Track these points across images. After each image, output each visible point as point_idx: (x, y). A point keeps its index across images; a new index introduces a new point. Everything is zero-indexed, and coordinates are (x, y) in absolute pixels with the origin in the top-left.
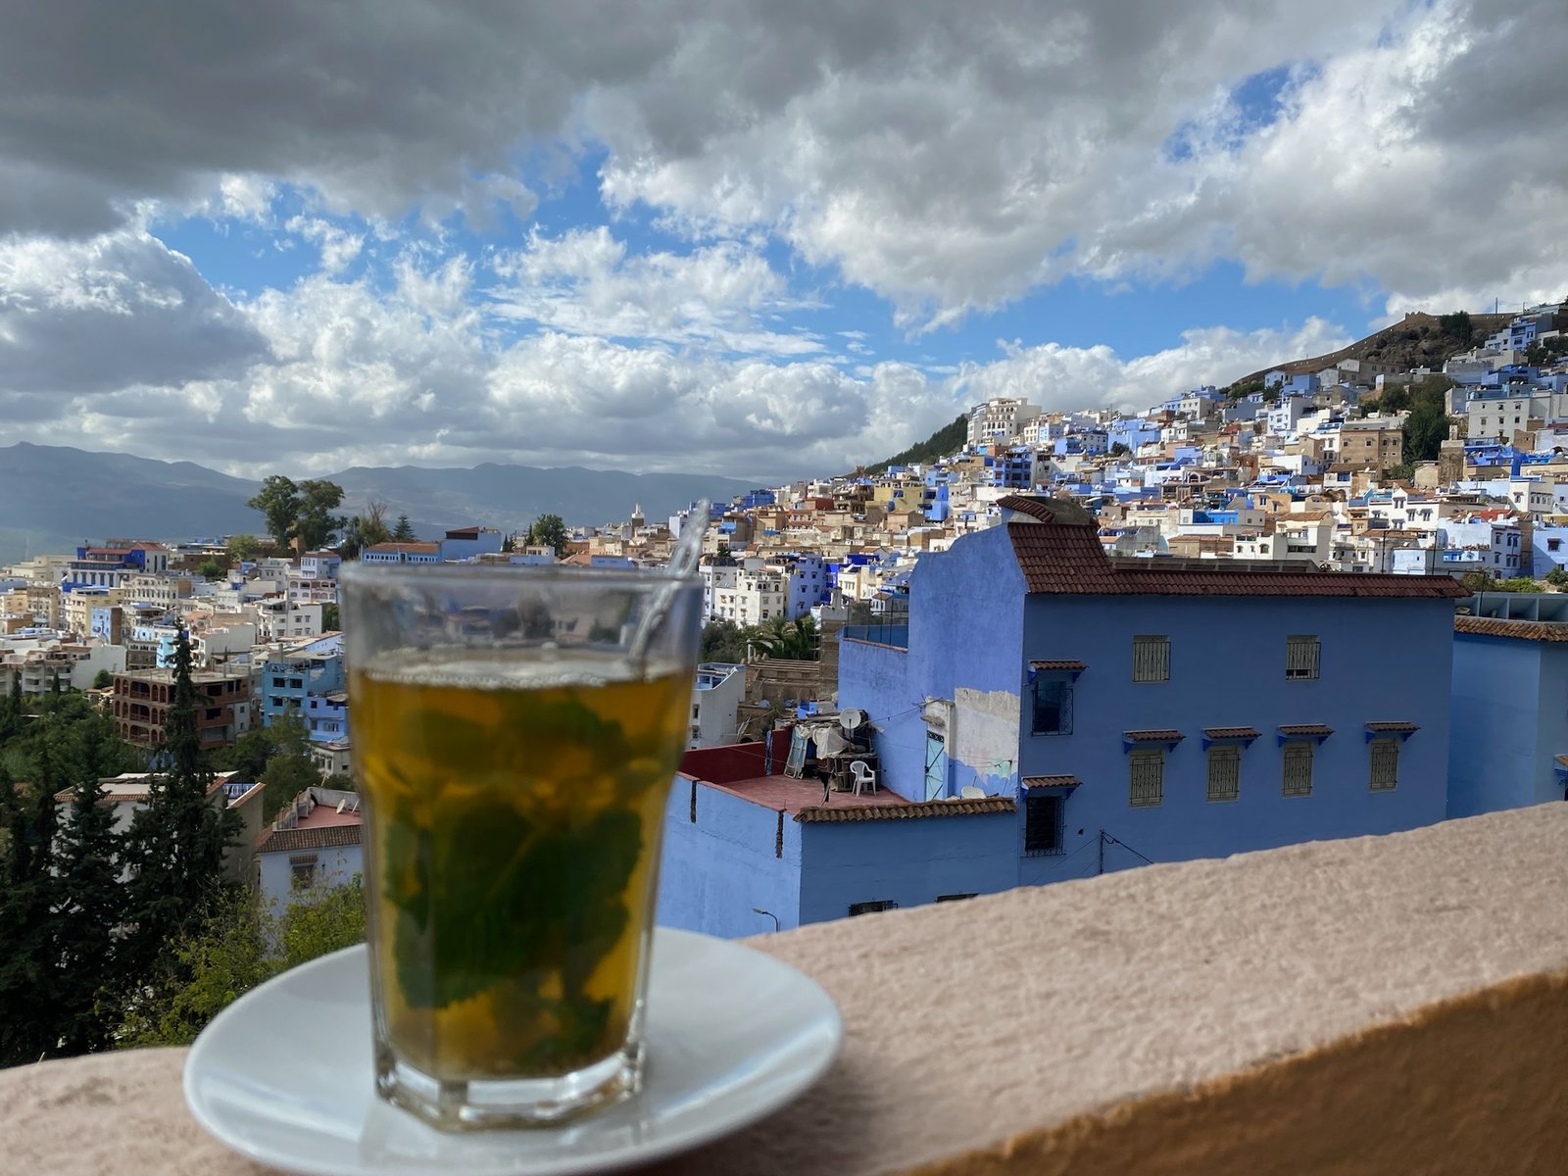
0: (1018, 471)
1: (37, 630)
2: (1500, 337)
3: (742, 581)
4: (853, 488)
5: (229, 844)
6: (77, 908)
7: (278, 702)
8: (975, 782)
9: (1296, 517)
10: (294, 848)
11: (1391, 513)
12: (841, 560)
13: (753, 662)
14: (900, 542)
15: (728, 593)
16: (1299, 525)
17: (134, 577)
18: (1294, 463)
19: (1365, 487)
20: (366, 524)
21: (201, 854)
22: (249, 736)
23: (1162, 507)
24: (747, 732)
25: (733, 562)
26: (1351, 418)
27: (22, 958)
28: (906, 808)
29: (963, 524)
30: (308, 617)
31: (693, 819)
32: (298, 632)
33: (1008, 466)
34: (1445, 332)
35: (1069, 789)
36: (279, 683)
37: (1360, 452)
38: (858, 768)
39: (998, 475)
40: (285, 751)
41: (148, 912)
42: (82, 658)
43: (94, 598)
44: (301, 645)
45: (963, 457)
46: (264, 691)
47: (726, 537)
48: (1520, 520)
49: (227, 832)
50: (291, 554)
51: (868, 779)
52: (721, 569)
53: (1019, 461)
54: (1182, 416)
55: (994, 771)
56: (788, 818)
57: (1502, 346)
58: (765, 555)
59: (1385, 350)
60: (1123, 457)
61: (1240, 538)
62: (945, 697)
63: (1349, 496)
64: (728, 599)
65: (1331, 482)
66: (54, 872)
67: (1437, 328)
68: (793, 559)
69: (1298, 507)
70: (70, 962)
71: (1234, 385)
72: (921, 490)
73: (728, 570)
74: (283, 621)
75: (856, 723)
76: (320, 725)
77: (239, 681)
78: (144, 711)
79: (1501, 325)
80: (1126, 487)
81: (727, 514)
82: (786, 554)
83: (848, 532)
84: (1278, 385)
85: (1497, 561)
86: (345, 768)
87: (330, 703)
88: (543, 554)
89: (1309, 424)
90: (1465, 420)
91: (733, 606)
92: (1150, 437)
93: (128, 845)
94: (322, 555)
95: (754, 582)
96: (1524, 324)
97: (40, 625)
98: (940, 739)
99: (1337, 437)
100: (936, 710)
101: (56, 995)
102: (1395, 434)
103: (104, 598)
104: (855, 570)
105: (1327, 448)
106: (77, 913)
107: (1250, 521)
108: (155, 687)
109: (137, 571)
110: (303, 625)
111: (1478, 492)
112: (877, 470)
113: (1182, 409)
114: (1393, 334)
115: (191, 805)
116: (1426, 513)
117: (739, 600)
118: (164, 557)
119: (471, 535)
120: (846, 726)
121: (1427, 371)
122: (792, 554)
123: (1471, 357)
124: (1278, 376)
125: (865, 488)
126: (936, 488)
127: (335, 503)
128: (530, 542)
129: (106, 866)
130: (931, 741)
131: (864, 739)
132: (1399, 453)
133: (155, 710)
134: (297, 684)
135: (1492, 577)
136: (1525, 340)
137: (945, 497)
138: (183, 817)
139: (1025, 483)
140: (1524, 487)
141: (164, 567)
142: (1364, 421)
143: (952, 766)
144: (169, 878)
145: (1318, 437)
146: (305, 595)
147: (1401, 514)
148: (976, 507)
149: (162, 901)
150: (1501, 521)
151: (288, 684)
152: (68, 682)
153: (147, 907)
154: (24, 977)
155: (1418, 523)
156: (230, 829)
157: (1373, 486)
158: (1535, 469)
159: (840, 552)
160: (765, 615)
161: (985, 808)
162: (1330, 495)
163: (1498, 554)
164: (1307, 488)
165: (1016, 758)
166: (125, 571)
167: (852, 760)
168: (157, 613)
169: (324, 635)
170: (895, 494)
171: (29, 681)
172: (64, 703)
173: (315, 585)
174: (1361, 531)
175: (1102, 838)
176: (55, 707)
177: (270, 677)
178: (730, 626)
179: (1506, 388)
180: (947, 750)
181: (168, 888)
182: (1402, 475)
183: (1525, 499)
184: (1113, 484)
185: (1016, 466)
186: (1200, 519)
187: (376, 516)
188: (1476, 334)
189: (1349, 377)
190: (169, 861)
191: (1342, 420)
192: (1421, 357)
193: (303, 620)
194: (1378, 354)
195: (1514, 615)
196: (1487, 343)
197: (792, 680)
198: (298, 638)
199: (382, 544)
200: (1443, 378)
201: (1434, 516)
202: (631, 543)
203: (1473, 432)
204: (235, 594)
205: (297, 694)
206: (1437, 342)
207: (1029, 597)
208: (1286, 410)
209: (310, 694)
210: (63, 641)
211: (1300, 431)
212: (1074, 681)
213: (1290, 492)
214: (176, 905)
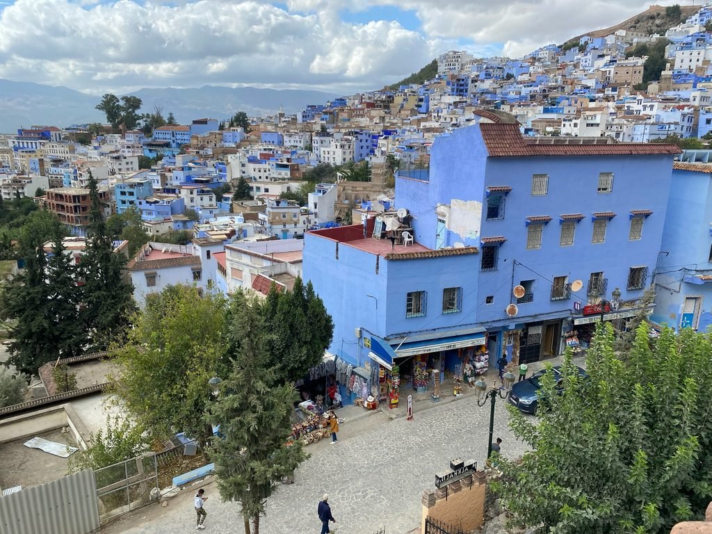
0: (462, 88)
1: (5, 169)
2: (694, 18)
3: (333, 144)
4: (384, 97)
5: (123, 269)
6: (60, 297)
7: (124, 202)
8: (460, 240)
9: (591, 110)
10: (146, 269)
11: (635, 107)
12: (379, 133)
13: (340, 182)
14: (407, 124)
15: (326, 149)
16: (592, 113)
17: (47, 144)
18: (591, 83)
19: (624, 95)
20: (153, 117)
21: (112, 273)
22: (112, 218)
23: (529, 105)
24: (339, 214)
25: (328, 135)
26: (620, 60)
27: (40, 318)
28: (431, 253)
29: (436, 115)
30: (132, 162)
31: (337, 258)
32: (128, 169)
33: (457, 85)
34: (668, 15)
35: (501, 243)
36: (123, 193)
37: (623, 77)
38: (405, 234)
39: (453, 90)
40: (130, 224)
41: (92, 298)
42: (28, 182)
43: (30, 154)
44: (130, 175)
45: (436, 81)
46: (117, 198)
47: (324, 122)
48: (694, 110)
49: (121, 263)
50: (119, 132)
51: (410, 239)
52: (323, 138)
53: (463, 83)
54: (539, 60)
55: (469, 236)
56: (382, 258)
57: (694, 23)
58: (343, 131)
59: (638, 25)
60: (512, 80)
61: (564, 120)
62: (446, 203)
63: (616, 99)
64: (327, 153)
65: (609, 92)
66: (47, 281)
67: (663, 13)
68: (356, 133)
69: (592, 105)
70: (60, 319)
71: (565, 44)
72: (416, 97)
73: (327, 139)
74: (120, 164)
75: (405, 215)
76: (144, 212)
77: (104, 193)
78: (63, 207)
79: (694, 12)
80: (512, 95)
81: (324, 110)
82: (353, 130)
83: (383, 119)
84: (586, 43)
85: (682, 130)
86: (157, 231)
87: (147, 202)
88: (239, 131)
89: (600, 63)
90: (674, 61)
91: (329, 156)
92: (524, 70)
93: (78, 269)
94: (134, 133)
95: (339, 144)
96: (706, 11)
97: (6, 167)
98: (444, 222)
99: (612, 70)
100: (441, 209)
101: (57, 333)
102: (640, 68)
103: (34, 154)
104: (386, 138)
105: (608, 75)
106: (60, 299)
107: (569, 112)
108: (66, 196)
109: (48, 141)
110: (130, 166)
111: (676, 96)
112: (395, 88)
113: (540, 56)
114: (643, 17)
115: (104, 252)
116: (652, 107)
117: (332, 153)
118: (59, 134)
119: (204, 122)
120: (400, 216)
121: (658, 36)
122: (356, 130)
123: (678, 28)
124: (585, 39)
125: (389, 97)
126: (423, 97)
127: (138, 107)
128: (232, 125)
129: (70, 279)
130: (439, 223)
131: (407, 221)
132: (641, 78)
133: (67, 207)
134: (131, 194)
135: (679, 137)
136: (705, 19)
137: (428, 101)
138: (102, 257)
139: (465, 94)
140: (698, 94)
141: (60, 139)
142: (627, 61)
143: (449, 234)
144: (98, 284)
145: (604, 70)
146: (129, 152)
147: (640, 107)
148: (442, 106)
149: (97, 294)
150: (686, 110)
151: (127, 194)
152: (23, 193)
153: (91, 296)
154: (42, 326)
155: (648, 112)
156: (122, 262)
157: (627, 94)
158: (704, 84)
159: (378, 129)
160: (344, 160)
161: (465, 252)
162: (607, 99)
163: (683, 126)
164: (597, 95)
165: (479, 230)
166: (42, 141)
167: (403, 231)
168: (60, 161)
169: (140, 171)
170: (404, 100)
171: (5, 193)
172: (23, 203)
173: (133, 147)
174: (621, 116)
175: (514, 263)
176: (19, 205)
177: (118, 191)
178: (328, 165)
179: (694, 44)
180: (447, 226)
181: (99, 288)
182: (641, 88)
183: (698, 99)
184: (507, 94)
185: (461, 85)
186: (546, 111)
187: (158, 113)
188: (682, 17)
189: (620, 39)
190: (97, 277)
191: (616, 61)
192: (654, 28)
193: (130, 163)
194: (635, 27)
195: (697, 160)
196: (687, 21)
197: (359, 191)
198: (129, 172)
199: (162, 127)
200: (665, 39)
201: (655, 108)
202: (279, 125)
203: (677, 66)
204: (96, 151)
205: (132, 198)
206: (664, 20)
207: (489, 158)
208: (589, 56)
209: (138, 199)
210: (18, 174)
211: (595, 67)
212: (506, 195)
213: (589, 97)
214: (103, 295)
